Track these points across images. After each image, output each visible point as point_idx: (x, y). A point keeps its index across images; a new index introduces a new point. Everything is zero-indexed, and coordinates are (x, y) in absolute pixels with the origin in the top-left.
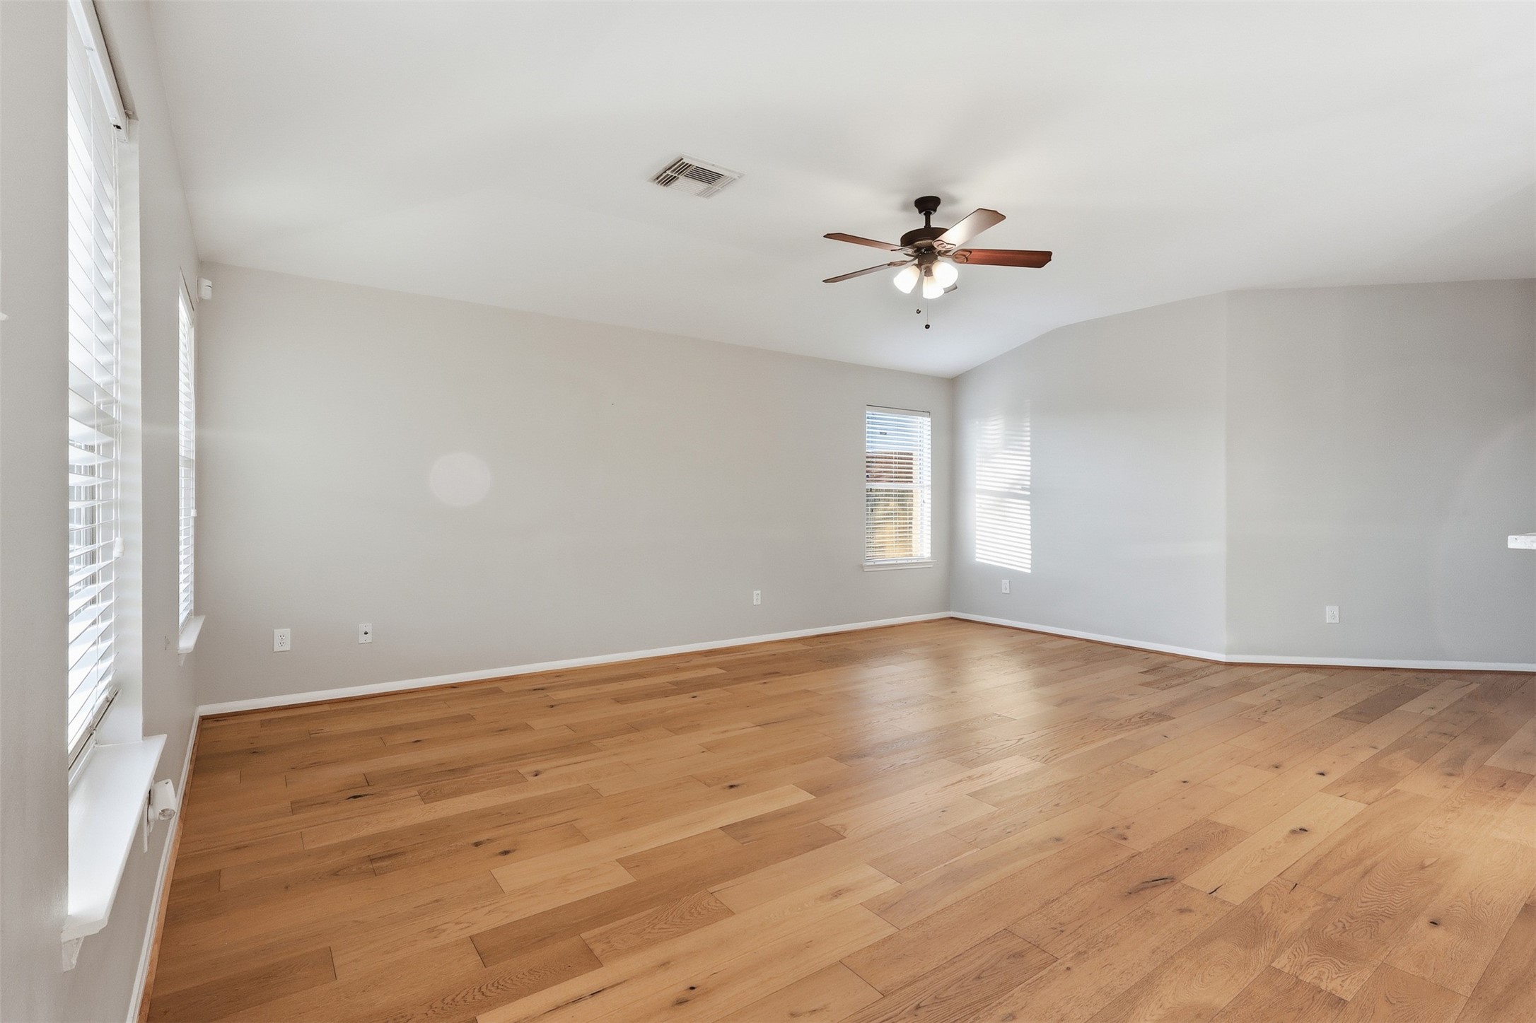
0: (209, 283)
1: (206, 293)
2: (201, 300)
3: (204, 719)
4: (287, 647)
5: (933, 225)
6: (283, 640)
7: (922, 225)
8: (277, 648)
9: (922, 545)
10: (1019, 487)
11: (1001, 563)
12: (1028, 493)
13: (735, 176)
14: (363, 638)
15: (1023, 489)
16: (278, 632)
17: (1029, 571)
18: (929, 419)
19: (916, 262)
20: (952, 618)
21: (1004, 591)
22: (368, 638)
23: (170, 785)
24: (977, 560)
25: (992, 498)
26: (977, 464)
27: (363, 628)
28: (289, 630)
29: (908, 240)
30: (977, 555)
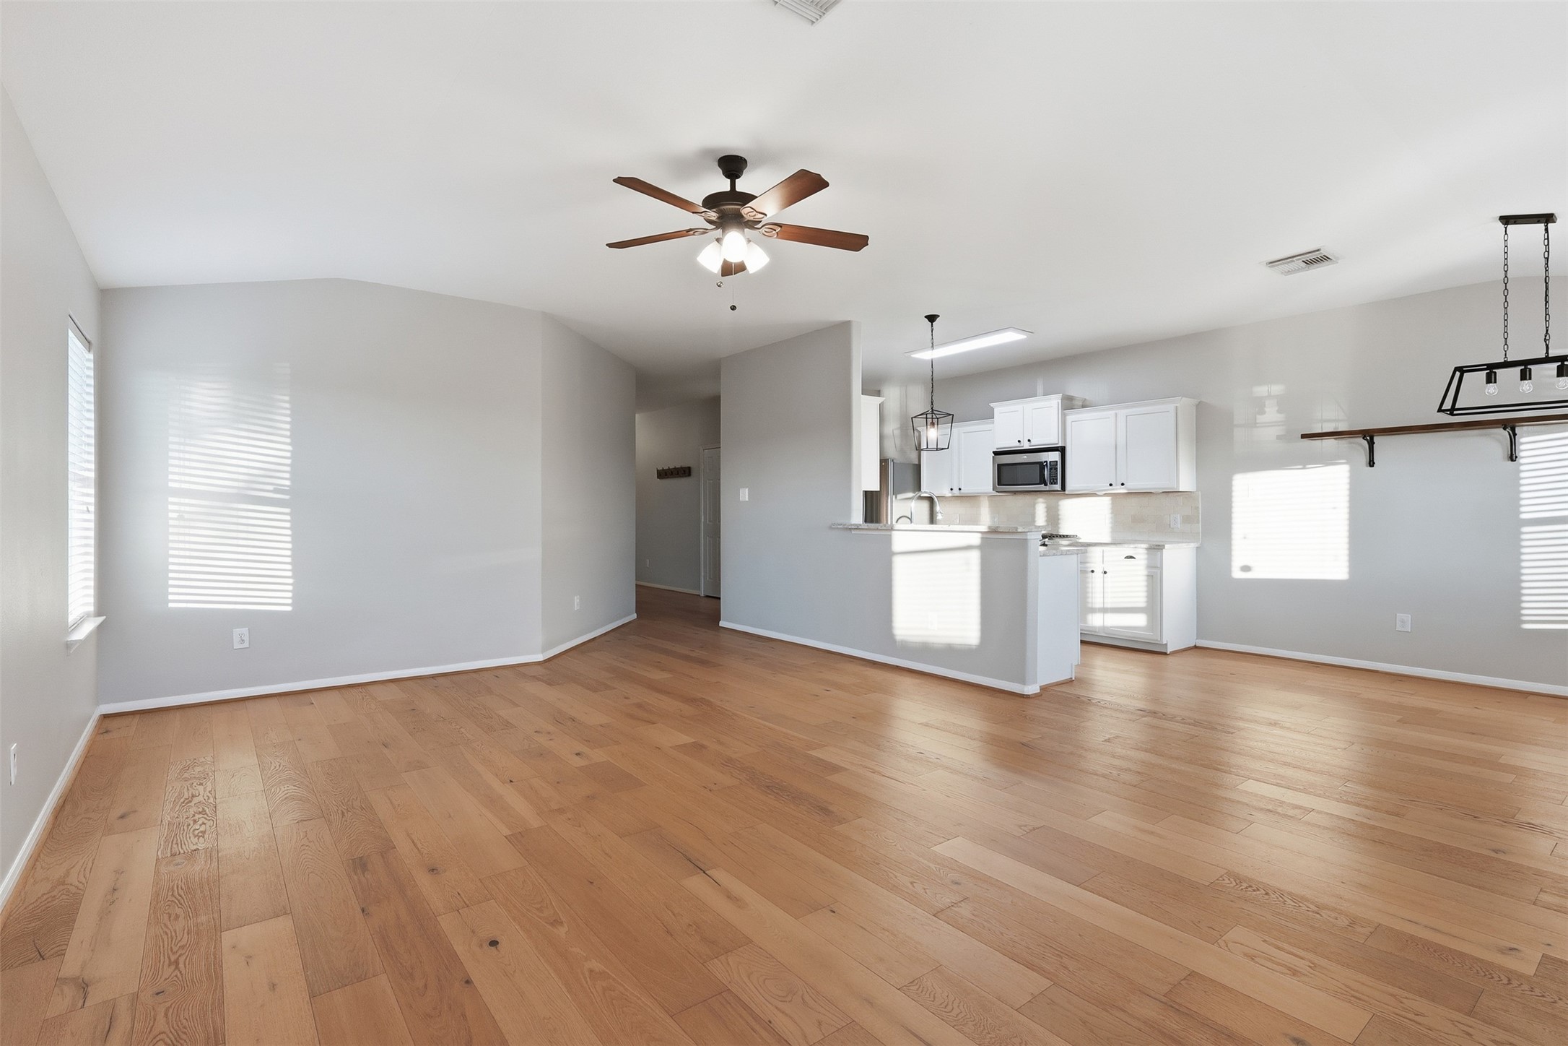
5: (738, 189)
7: (728, 189)
10: (271, 488)
12: (287, 497)
15: (275, 488)
24: (171, 605)
29: (713, 201)
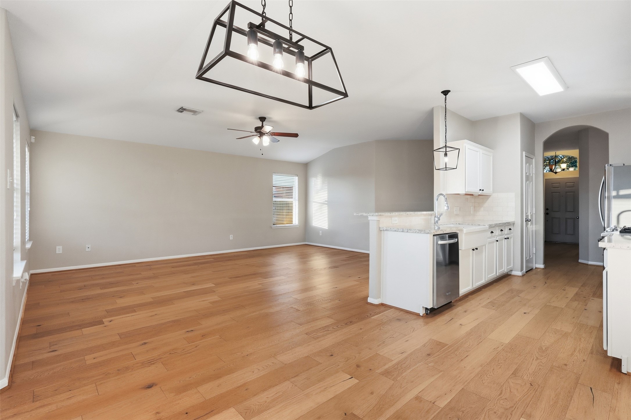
0: (34, 137)
1: (33, 140)
2: (31, 143)
3: (32, 274)
4: (61, 252)
6: (59, 250)
8: (57, 252)
9: (296, 220)
10: (324, 201)
11: (321, 226)
12: (327, 203)
13: (201, 111)
14: (87, 250)
15: (326, 201)
16: (57, 247)
17: (327, 228)
18: (297, 178)
19: (259, 135)
20: (306, 244)
21: (320, 235)
22: (89, 250)
23: (27, 273)
24: (313, 225)
25: (319, 204)
26: (313, 194)
27: (87, 246)
28: (61, 247)
30: (313, 223)
